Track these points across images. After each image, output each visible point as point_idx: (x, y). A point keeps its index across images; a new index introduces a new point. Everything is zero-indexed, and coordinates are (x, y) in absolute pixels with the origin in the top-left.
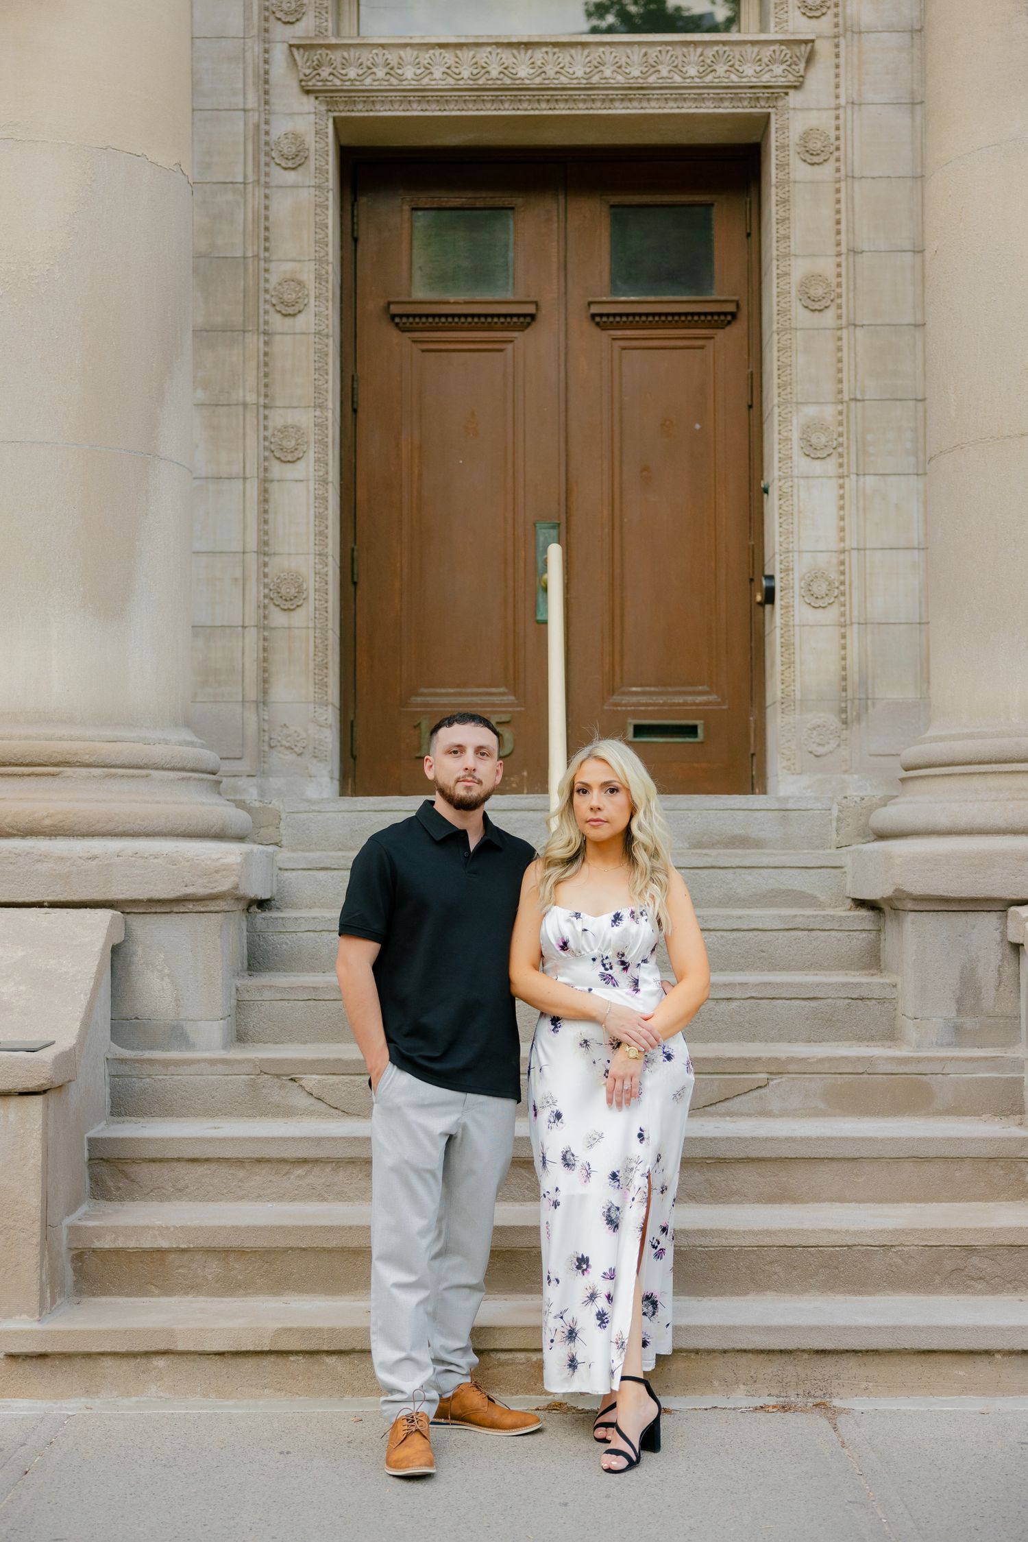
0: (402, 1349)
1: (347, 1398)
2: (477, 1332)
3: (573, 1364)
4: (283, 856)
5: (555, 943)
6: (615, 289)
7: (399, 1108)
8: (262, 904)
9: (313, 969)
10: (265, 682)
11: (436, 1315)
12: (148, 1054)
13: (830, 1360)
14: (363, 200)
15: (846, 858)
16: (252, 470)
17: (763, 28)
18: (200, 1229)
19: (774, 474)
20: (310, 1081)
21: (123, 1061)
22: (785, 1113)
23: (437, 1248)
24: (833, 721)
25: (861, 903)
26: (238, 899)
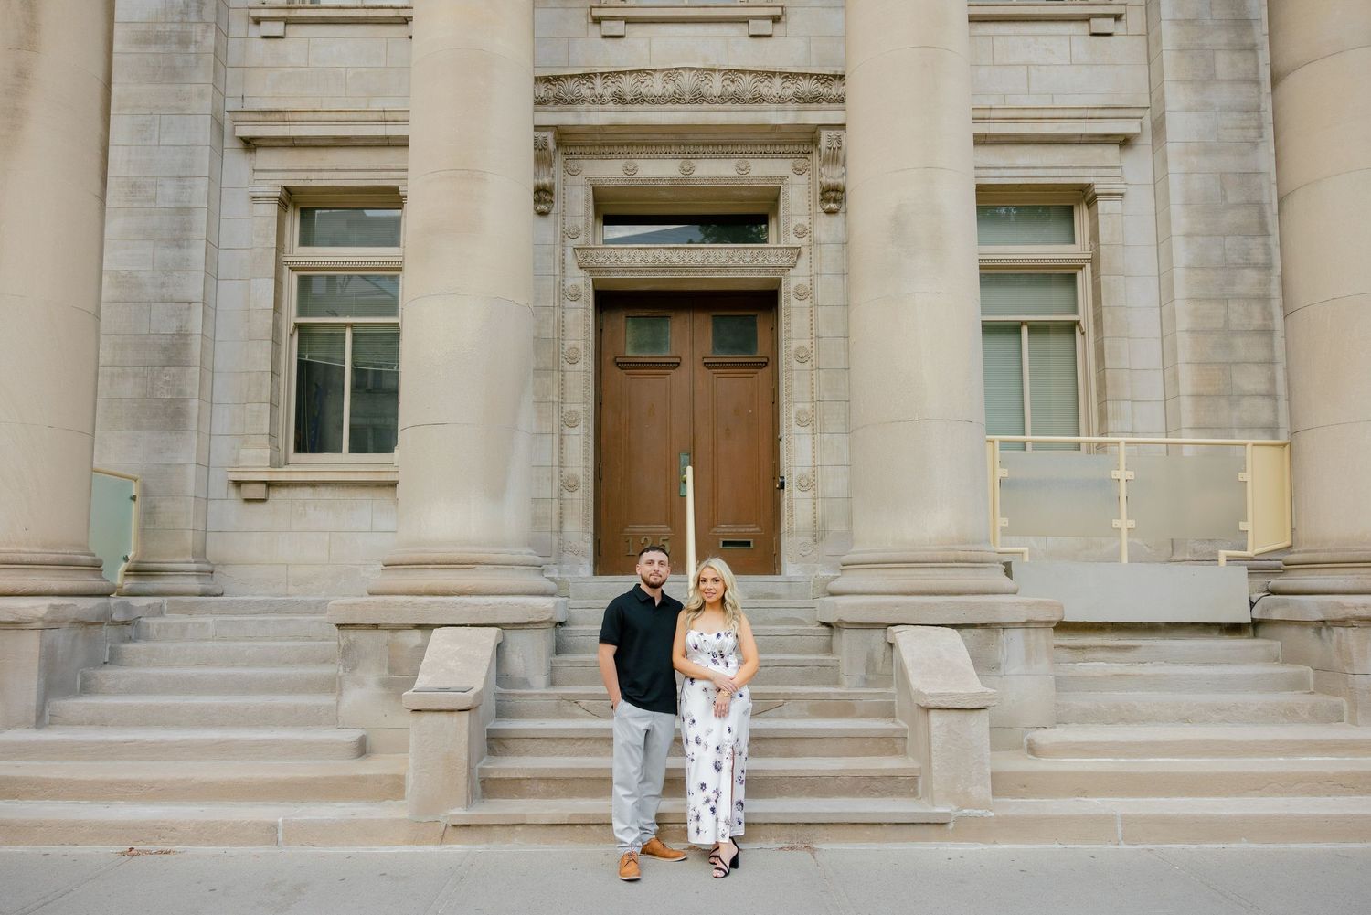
0: (626, 824)
1: (601, 844)
2: (658, 815)
3: (698, 831)
4: (571, 602)
5: (692, 646)
6: (714, 352)
7: (625, 719)
8: (562, 624)
9: (584, 653)
10: (561, 523)
11: (640, 808)
12: (512, 691)
13: (812, 827)
14: (605, 313)
15: (817, 603)
16: (556, 431)
17: (778, 242)
18: (536, 769)
19: (784, 433)
20: (584, 703)
21: (501, 694)
22: (791, 717)
23: (641, 779)
24: (810, 540)
25: (823, 624)
26: (552, 622)
